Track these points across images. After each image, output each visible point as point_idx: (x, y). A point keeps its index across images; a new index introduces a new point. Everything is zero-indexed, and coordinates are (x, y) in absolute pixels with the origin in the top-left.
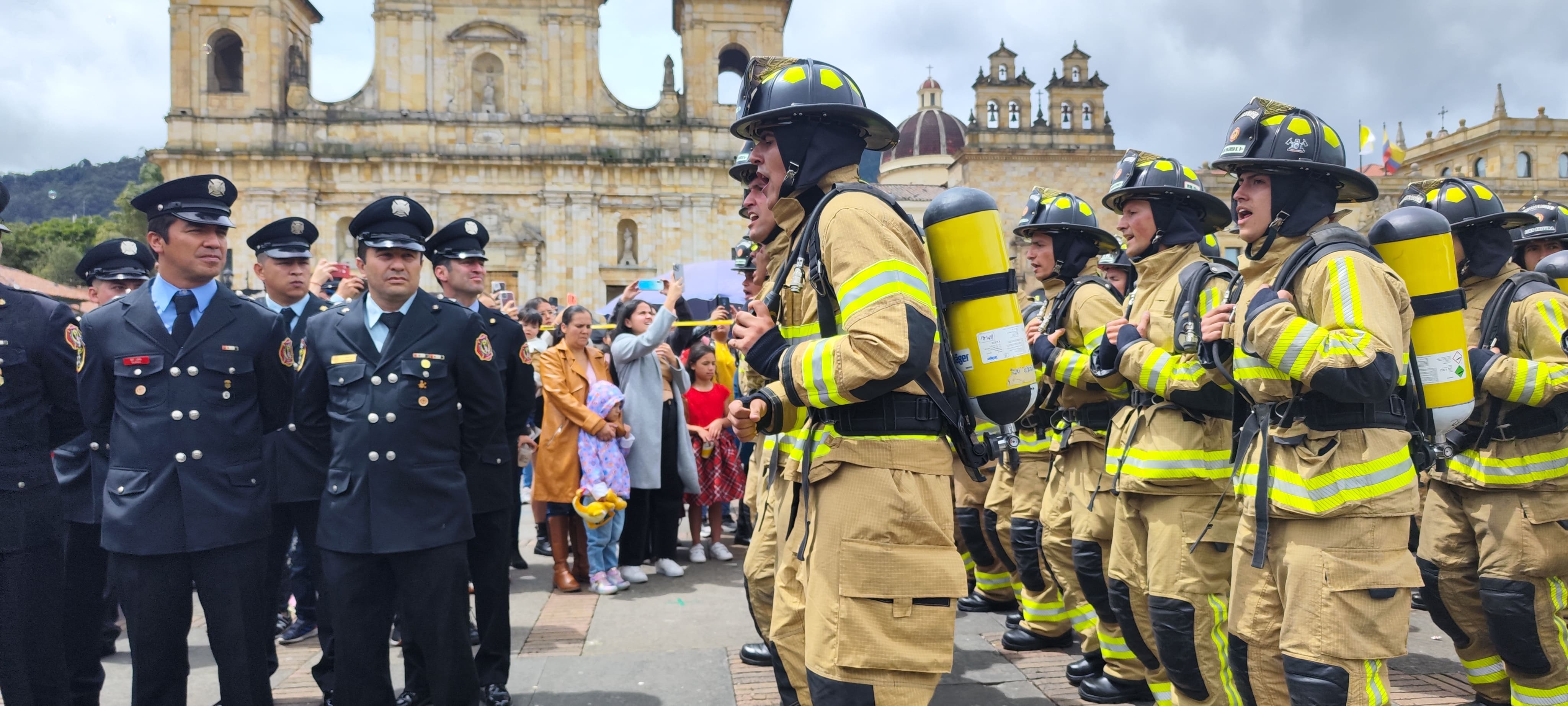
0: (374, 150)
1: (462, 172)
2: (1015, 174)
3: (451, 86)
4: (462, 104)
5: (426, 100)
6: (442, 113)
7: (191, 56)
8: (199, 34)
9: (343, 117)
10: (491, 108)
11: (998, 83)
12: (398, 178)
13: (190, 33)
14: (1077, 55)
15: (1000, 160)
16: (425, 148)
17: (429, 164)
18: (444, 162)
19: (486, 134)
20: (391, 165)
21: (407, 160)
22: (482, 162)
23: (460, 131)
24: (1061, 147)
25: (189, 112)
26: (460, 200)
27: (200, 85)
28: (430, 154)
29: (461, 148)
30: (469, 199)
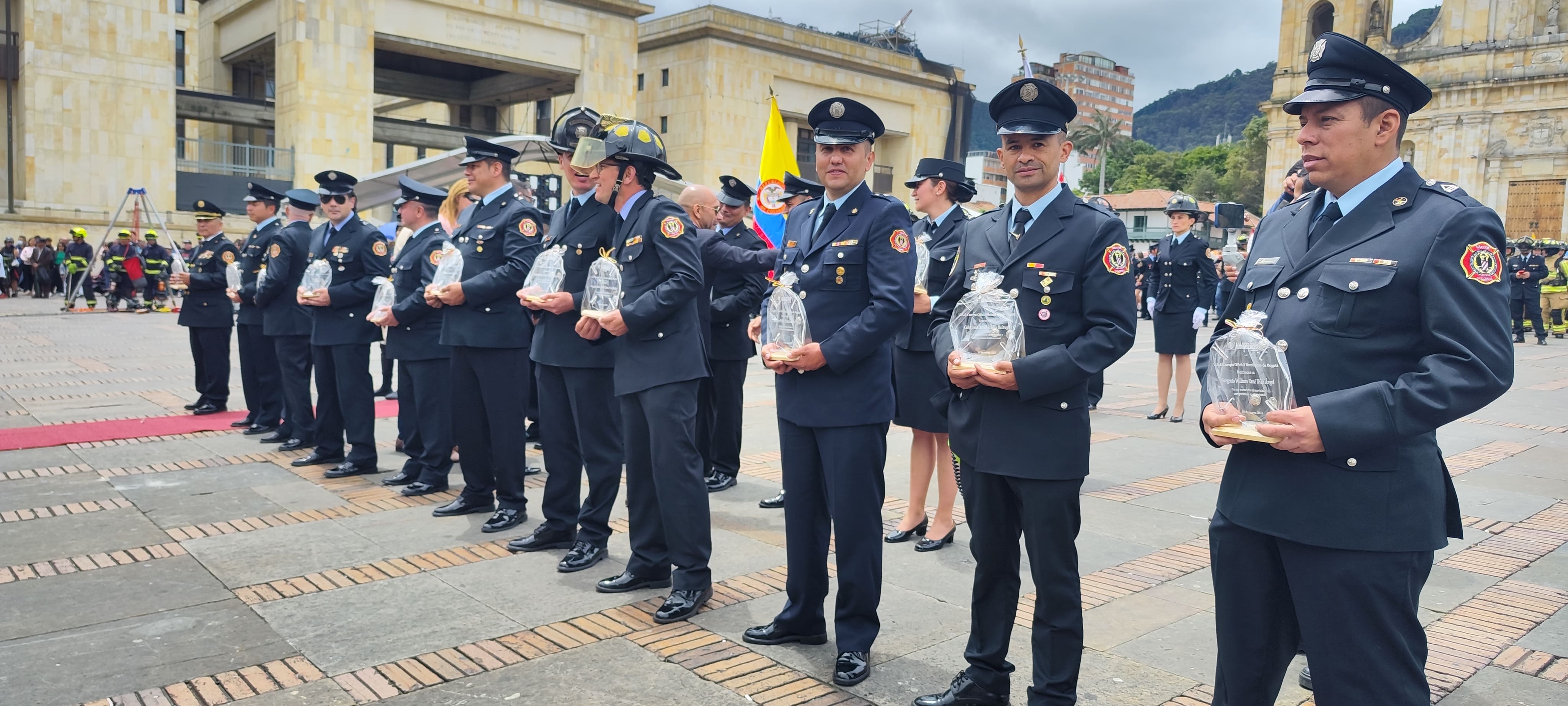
0: (1435, 81)
1: (1517, 93)
3: (1514, 15)
4: (1522, 31)
5: (1488, 31)
6: (1502, 41)
7: (1295, 27)
8: (1303, 8)
9: (1410, 57)
10: (1554, 29)
12: (1454, 104)
13: (1296, 9)
16: (1483, 75)
17: (1484, 89)
18: (1499, 85)
19: (1545, 55)
20: (1449, 93)
21: (1465, 87)
22: (1537, 82)
23: (1519, 55)
25: (1290, 71)
26: (1513, 117)
27: (1299, 47)
28: (1486, 81)
29: (1518, 71)
30: (1521, 116)
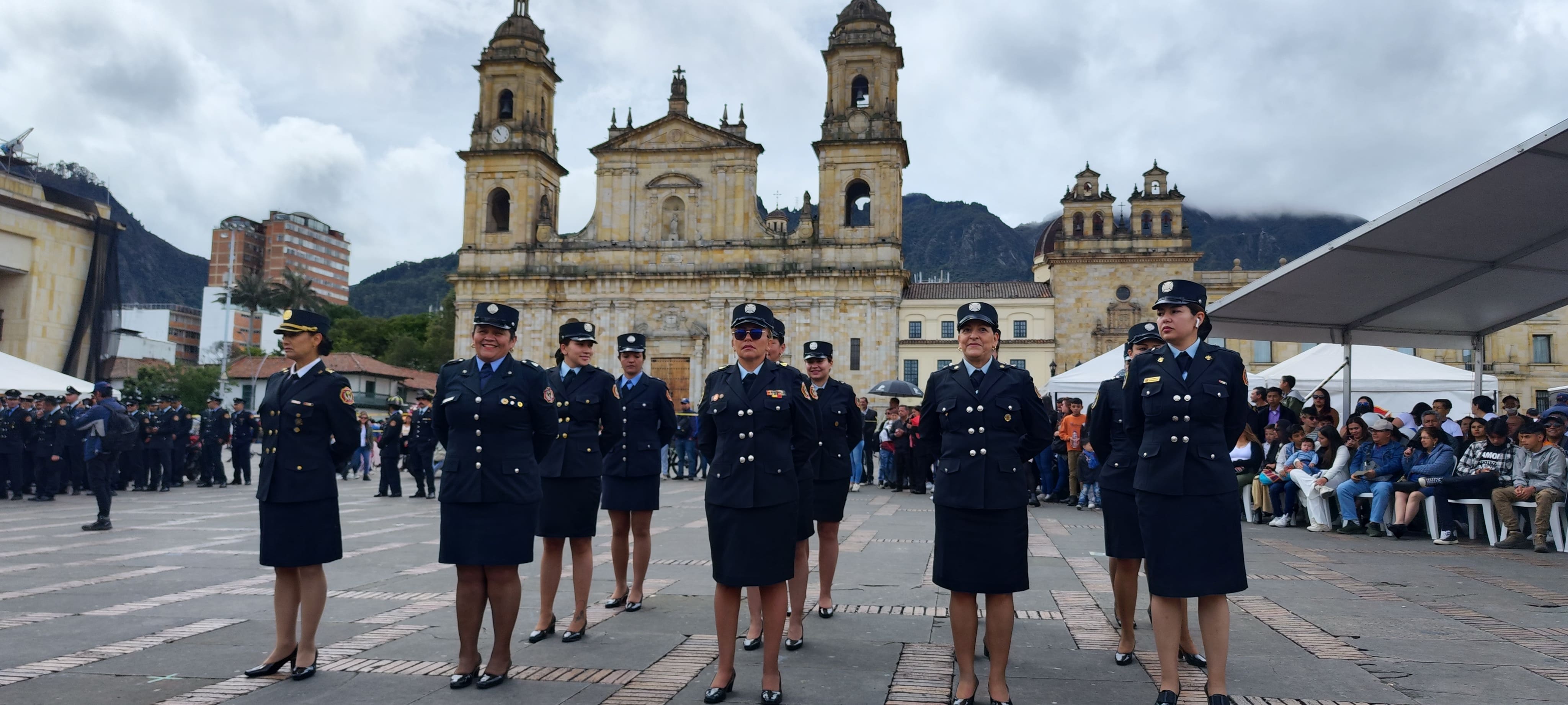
0: (593, 270)
1: (652, 284)
2: (1096, 274)
3: (648, 221)
4: (653, 235)
5: (630, 232)
6: (641, 242)
7: (477, 207)
8: (483, 192)
9: (573, 246)
10: (675, 237)
11: (1083, 198)
12: (607, 290)
13: (477, 192)
14: (1157, 172)
15: (1082, 263)
16: (627, 268)
17: (629, 279)
18: (640, 278)
19: (670, 256)
20: (603, 280)
21: (614, 277)
22: (666, 277)
23: (652, 255)
24: (1140, 251)
25: (473, 247)
26: (651, 304)
27: (481, 227)
28: (630, 273)
29: (652, 268)
30: (657, 304)
